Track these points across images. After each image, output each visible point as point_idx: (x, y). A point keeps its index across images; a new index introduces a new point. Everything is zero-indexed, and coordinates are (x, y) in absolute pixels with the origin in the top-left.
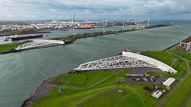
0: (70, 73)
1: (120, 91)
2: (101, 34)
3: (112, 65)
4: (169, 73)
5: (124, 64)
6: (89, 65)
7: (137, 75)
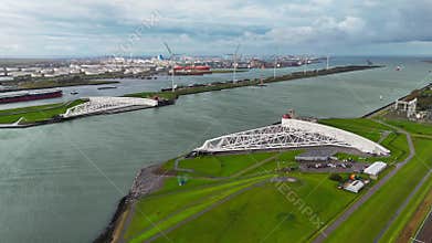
0: (188, 156)
3: (265, 143)
5: (288, 141)
6: (221, 142)
7: (316, 158)
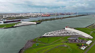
1: (65, 46)
2: (54, 19)
3: (60, 34)
4: (89, 38)
5: (66, 34)
6: (49, 34)
7: (73, 39)
